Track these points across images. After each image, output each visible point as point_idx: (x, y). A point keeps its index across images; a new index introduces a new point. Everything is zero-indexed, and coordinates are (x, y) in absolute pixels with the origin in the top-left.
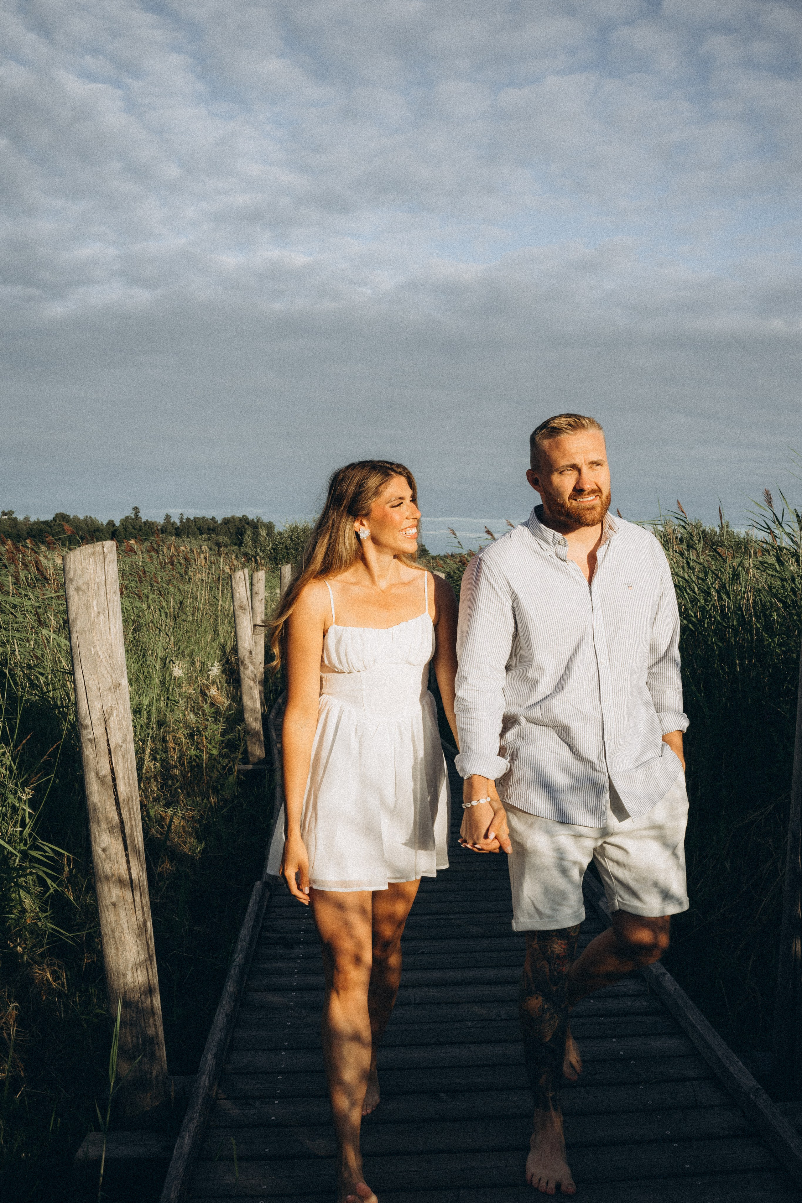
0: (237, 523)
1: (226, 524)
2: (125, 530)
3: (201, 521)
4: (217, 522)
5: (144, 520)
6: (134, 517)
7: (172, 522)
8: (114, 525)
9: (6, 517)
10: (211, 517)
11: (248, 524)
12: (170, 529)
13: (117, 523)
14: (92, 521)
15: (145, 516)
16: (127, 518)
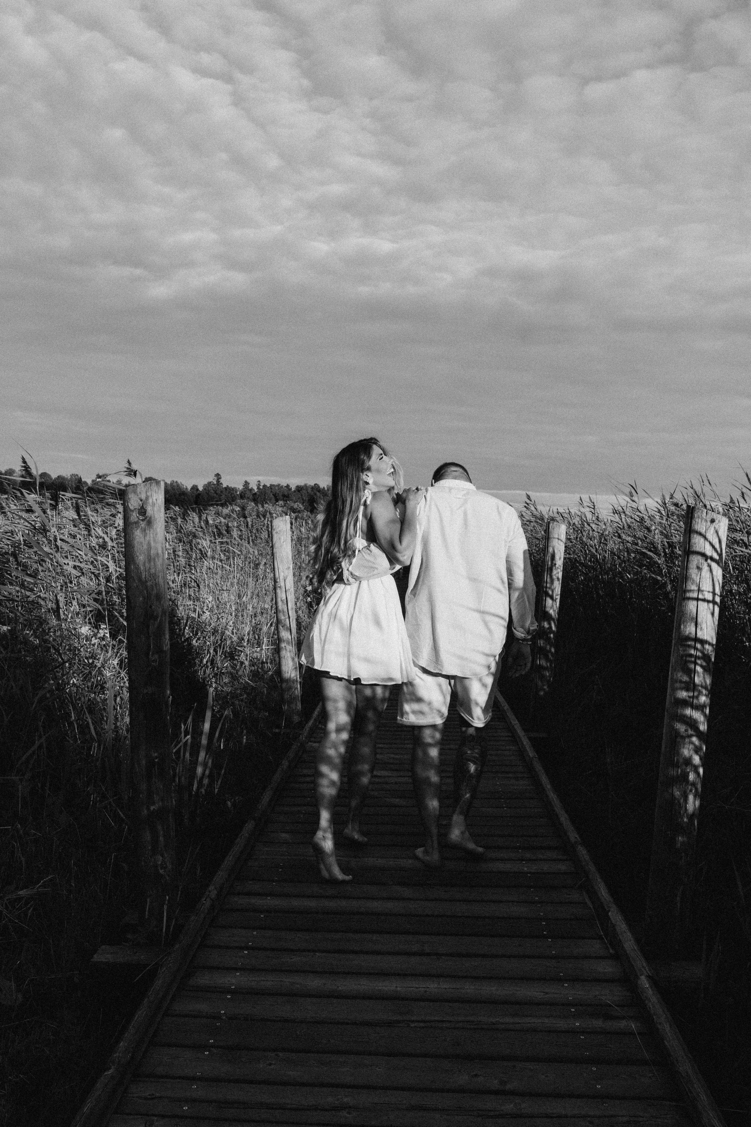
0: (309, 490)
1: (299, 491)
2: (208, 494)
3: (277, 488)
4: (291, 489)
5: (224, 486)
6: (215, 483)
7: (250, 488)
8: (198, 490)
9: (100, 480)
10: (286, 485)
12: (249, 494)
13: (201, 488)
14: (178, 485)
15: (226, 482)
16: (209, 483)
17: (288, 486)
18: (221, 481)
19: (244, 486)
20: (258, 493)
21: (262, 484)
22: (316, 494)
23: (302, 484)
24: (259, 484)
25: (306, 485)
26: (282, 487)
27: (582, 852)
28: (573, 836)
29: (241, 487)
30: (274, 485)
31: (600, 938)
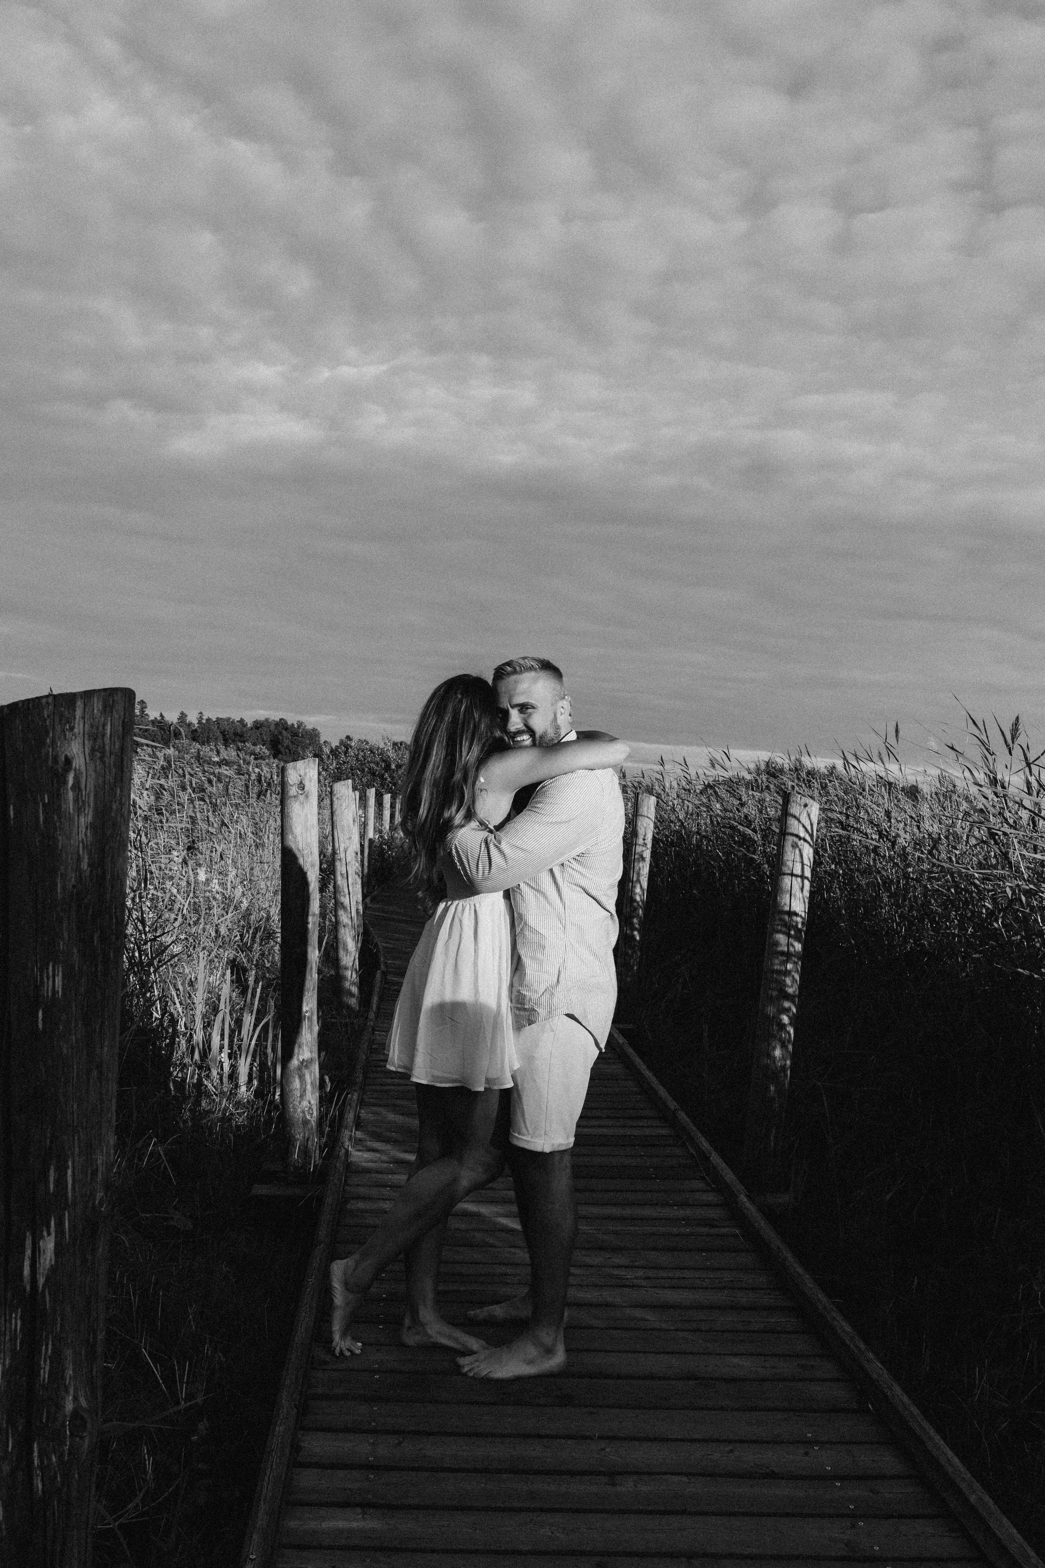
0: (272, 727)
3: (226, 723)
4: (246, 724)
5: (152, 718)
7: (188, 722)
10: (238, 719)
11: (286, 729)
12: (185, 730)
15: (154, 712)
17: (242, 721)
18: (147, 711)
19: (179, 719)
20: (199, 730)
21: (205, 717)
22: (281, 733)
23: (263, 719)
24: (201, 717)
25: (267, 720)
26: (233, 722)
27: (682, 1115)
28: (672, 1104)
29: (175, 721)
30: (221, 719)
31: (703, 1179)
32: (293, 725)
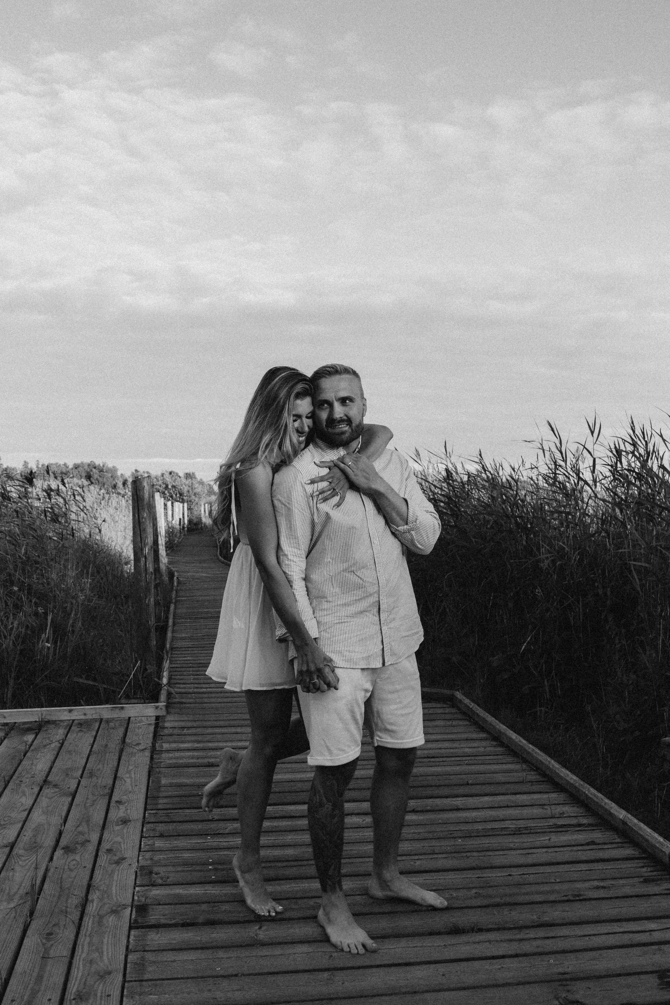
0: (86, 467)
1: (76, 468)
3: (55, 466)
4: (69, 467)
5: (4, 467)
7: (29, 467)
10: (63, 463)
11: (95, 468)
19: (23, 466)
20: (37, 472)
21: (41, 464)
22: (92, 470)
23: (78, 461)
24: (38, 464)
32: (99, 465)
